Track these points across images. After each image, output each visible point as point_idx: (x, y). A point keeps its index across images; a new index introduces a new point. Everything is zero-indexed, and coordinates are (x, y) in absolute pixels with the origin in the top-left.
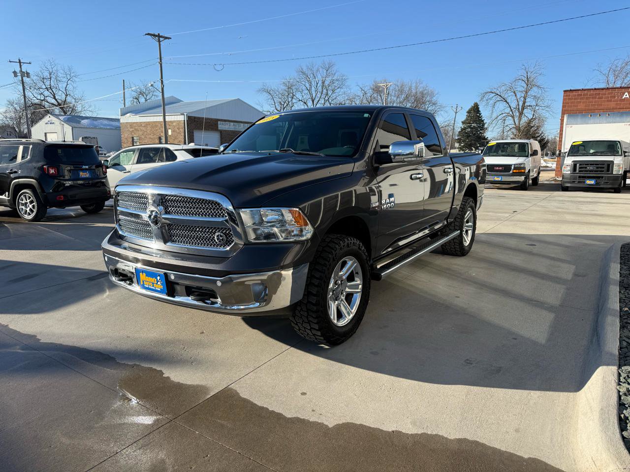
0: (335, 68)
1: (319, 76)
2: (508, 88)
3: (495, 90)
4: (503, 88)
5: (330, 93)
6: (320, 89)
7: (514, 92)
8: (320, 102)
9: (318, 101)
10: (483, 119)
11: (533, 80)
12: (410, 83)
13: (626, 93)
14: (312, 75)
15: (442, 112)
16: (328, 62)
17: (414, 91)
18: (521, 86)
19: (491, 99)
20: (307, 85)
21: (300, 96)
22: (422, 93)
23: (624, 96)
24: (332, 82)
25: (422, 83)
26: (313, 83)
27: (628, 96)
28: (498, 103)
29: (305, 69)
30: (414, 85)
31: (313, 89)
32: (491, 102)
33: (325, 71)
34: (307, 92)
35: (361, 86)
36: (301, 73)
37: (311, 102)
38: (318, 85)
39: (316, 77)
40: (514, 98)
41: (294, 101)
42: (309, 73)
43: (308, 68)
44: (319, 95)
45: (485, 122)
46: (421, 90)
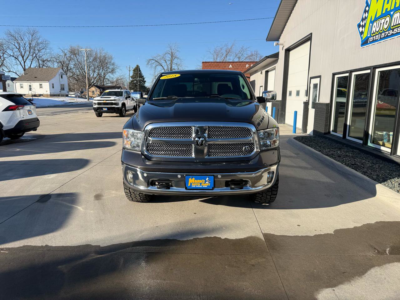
0: (39, 35)
1: (26, 39)
2: (161, 58)
3: (155, 59)
4: (159, 58)
5: (37, 52)
6: (28, 48)
7: (165, 61)
8: (29, 58)
9: (27, 58)
10: (143, 75)
11: (174, 54)
12: (95, 50)
13: (231, 65)
14: (20, 38)
15: (118, 70)
16: (33, 29)
17: (99, 55)
18: (168, 57)
19: (153, 63)
20: (17, 45)
21: (11, 53)
22: (104, 56)
23: (230, 67)
24: (38, 44)
25: (104, 50)
26: (21, 44)
27: (231, 67)
28: (158, 66)
29: (13, 33)
30: (98, 51)
31: (22, 48)
32: (154, 65)
33: (31, 36)
34: (17, 50)
35: (62, 49)
36: (9, 35)
37: (22, 58)
38: (26, 46)
39: (24, 40)
40: (165, 64)
41: (5, 56)
42: (17, 36)
43: (15, 32)
44: (28, 53)
45: (144, 77)
46: (104, 55)
